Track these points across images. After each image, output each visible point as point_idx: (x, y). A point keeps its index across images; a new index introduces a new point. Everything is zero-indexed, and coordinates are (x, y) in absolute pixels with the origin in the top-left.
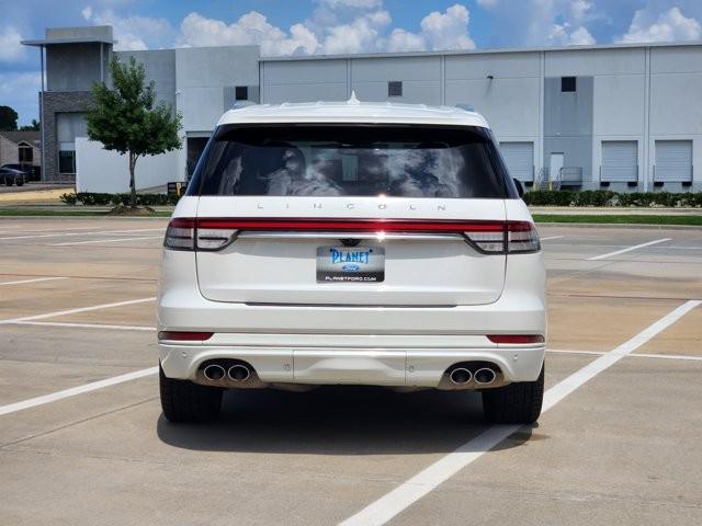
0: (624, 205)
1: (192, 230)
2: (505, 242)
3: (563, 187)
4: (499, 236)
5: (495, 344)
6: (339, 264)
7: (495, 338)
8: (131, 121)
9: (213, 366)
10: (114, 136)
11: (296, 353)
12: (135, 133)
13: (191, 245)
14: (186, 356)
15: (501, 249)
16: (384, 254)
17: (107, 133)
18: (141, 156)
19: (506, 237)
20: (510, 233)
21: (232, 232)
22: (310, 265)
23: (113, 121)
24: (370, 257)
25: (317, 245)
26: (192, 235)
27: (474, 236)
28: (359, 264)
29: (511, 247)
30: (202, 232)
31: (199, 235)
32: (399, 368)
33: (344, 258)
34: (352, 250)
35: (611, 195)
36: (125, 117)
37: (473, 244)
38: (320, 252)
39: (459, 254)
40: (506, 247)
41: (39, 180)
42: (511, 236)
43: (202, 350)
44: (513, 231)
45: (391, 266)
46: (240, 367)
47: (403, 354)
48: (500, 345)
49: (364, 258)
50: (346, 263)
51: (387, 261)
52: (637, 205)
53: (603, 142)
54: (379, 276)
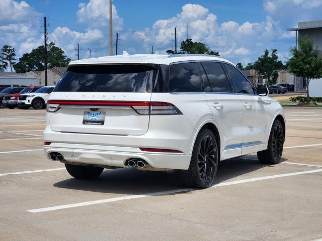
2: (150, 110)
4: (147, 107)
5: (142, 152)
6: (90, 118)
7: (143, 149)
8: (306, 63)
9: (53, 155)
10: (298, 70)
11: (74, 151)
12: (307, 69)
15: (148, 113)
16: (105, 114)
17: (295, 70)
18: (312, 79)
19: (150, 108)
20: (151, 106)
21: (58, 105)
22: (81, 118)
23: (298, 64)
24: (100, 115)
25: (84, 111)
27: (136, 107)
28: (96, 118)
29: (152, 112)
31: (50, 106)
32: (107, 159)
33: (92, 116)
34: (95, 112)
36: (303, 61)
37: (136, 111)
38: (85, 114)
39: (131, 115)
40: (150, 112)
41: (293, 91)
42: (152, 108)
44: (153, 105)
45: (108, 119)
47: (107, 153)
48: (144, 152)
49: (98, 116)
50: (93, 118)
51: (106, 117)
54: (102, 123)
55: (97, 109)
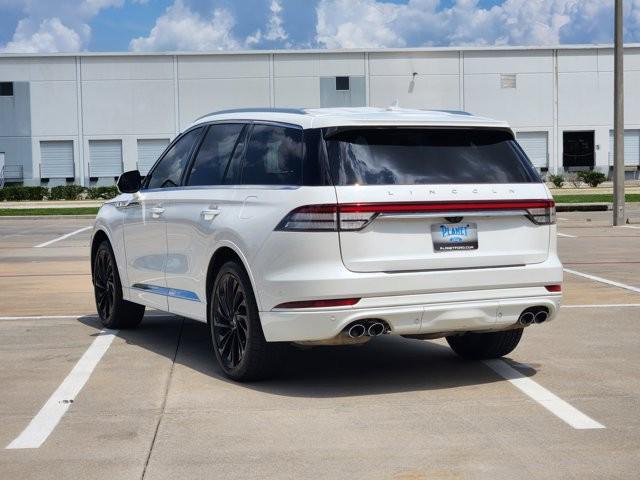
0: (93, 198)
1: (335, 214)
3: (7, 184)
4: (543, 211)
5: (550, 293)
6: (447, 237)
9: (358, 327)
11: (427, 309)
13: (335, 226)
14: (334, 319)
16: (476, 227)
21: (371, 214)
22: (426, 239)
24: (469, 231)
25: (431, 223)
26: (335, 219)
28: (460, 236)
30: (344, 216)
31: (341, 219)
32: (492, 316)
33: (450, 232)
34: (456, 226)
35: (81, 190)
37: (533, 218)
38: (433, 229)
43: (350, 314)
45: (483, 237)
46: (378, 325)
47: (496, 304)
48: (553, 293)
49: (464, 232)
50: (453, 236)
51: (479, 233)
52: (105, 198)
53: (41, 142)
54: (474, 245)
55: (461, 218)
